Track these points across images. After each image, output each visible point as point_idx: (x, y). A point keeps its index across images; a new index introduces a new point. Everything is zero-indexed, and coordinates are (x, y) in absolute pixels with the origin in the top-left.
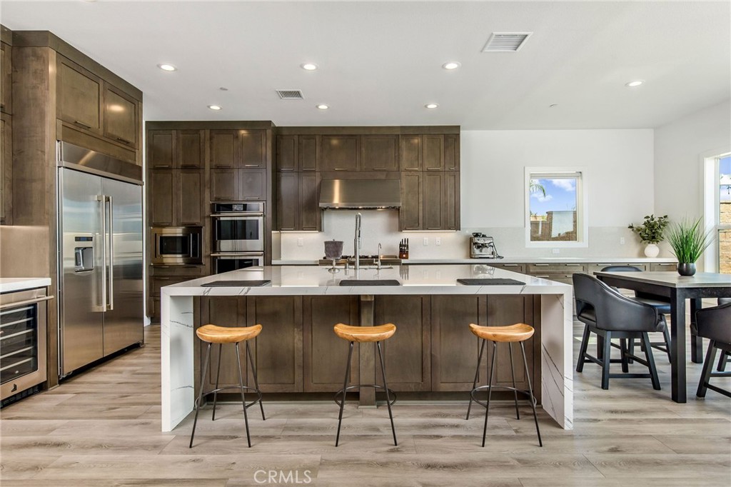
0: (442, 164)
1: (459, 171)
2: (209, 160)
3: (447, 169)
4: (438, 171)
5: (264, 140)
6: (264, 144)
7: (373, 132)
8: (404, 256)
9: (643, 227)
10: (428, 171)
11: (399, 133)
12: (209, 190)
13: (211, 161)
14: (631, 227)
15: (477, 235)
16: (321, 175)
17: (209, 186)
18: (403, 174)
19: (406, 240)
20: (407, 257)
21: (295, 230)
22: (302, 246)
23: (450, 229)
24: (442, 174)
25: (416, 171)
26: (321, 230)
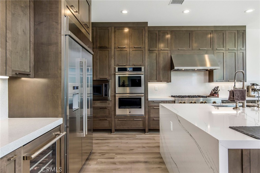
0: (236, 46)
1: (245, 50)
2: (114, 44)
3: (239, 49)
4: (234, 50)
5: (144, 33)
6: (144, 34)
7: (199, 29)
8: (216, 96)
10: (229, 50)
11: (213, 30)
12: (114, 60)
13: (115, 44)
15: (253, 85)
16: (171, 52)
17: (114, 58)
18: (216, 52)
19: (218, 87)
20: (218, 97)
21: (157, 82)
22: (157, 90)
23: (241, 81)
24: (236, 52)
25: (222, 50)
26: (171, 82)
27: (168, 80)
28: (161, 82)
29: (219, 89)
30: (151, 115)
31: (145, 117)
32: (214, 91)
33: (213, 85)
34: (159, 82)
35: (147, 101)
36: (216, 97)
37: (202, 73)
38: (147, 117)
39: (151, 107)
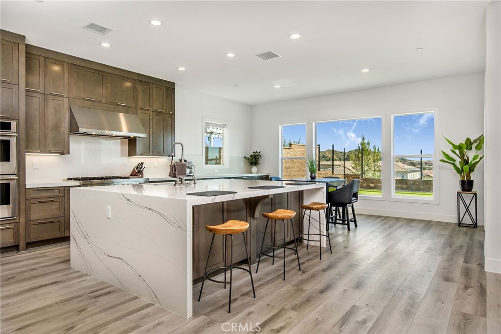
0: (165, 108)
1: (174, 115)
3: (167, 112)
4: (162, 112)
7: (117, 73)
9: (250, 158)
10: (156, 111)
14: (245, 157)
16: (69, 101)
18: (139, 111)
19: (142, 164)
20: (142, 177)
21: (41, 152)
22: (38, 169)
23: (169, 156)
24: (164, 115)
25: (148, 110)
26: (69, 154)
27: (64, 151)
28: (51, 153)
29: (143, 166)
30: (32, 216)
31: (18, 221)
32: (137, 169)
33: (135, 161)
34: (45, 153)
35: (22, 190)
36: (141, 177)
37: (119, 141)
38: (22, 220)
39: (32, 201)
